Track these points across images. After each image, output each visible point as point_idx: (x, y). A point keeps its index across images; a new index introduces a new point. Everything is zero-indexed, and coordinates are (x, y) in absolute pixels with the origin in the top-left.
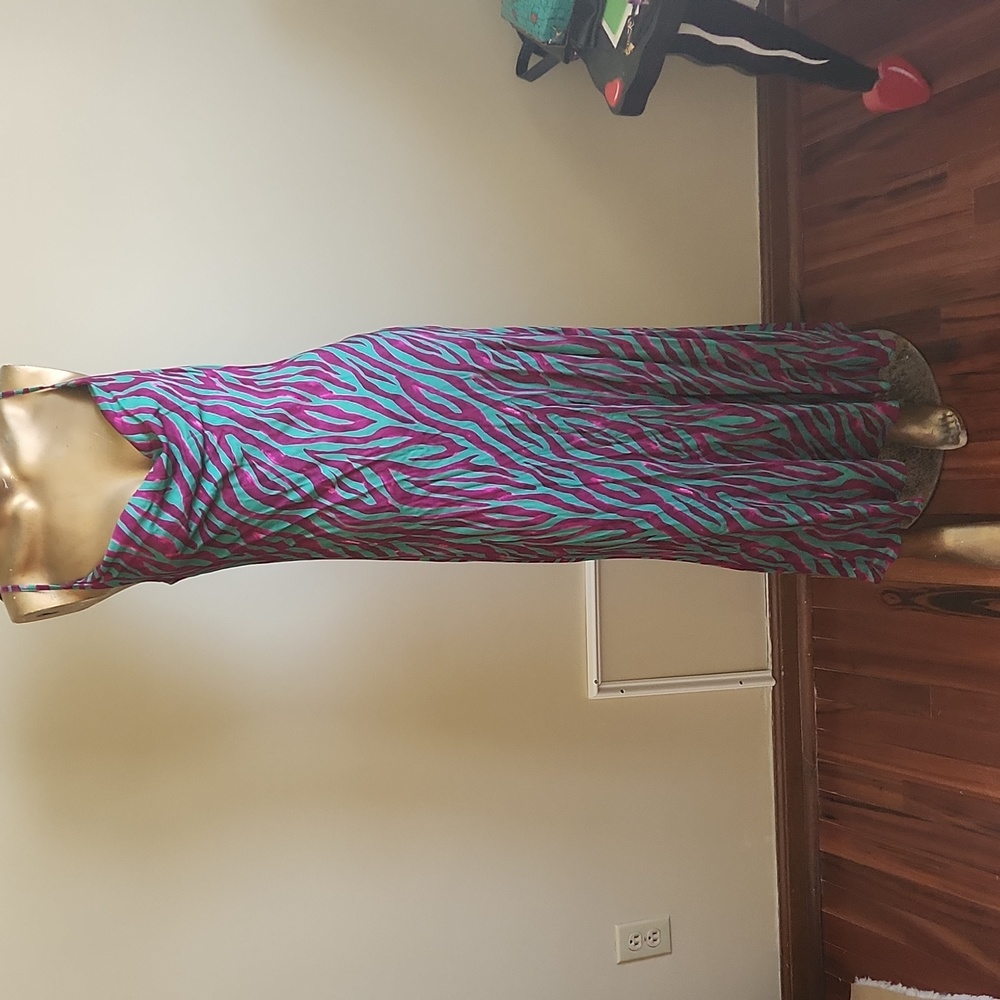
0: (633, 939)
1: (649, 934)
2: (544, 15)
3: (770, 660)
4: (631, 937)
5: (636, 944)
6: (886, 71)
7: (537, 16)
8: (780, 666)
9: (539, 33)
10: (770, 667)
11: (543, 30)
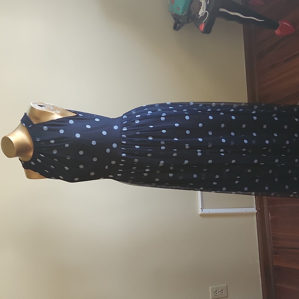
0: (215, 292)
1: (220, 290)
2: (181, 7)
3: (255, 205)
4: (215, 291)
5: (216, 294)
6: (281, 23)
7: (179, 8)
8: (258, 207)
9: (180, 12)
10: (255, 207)
11: (181, 11)
